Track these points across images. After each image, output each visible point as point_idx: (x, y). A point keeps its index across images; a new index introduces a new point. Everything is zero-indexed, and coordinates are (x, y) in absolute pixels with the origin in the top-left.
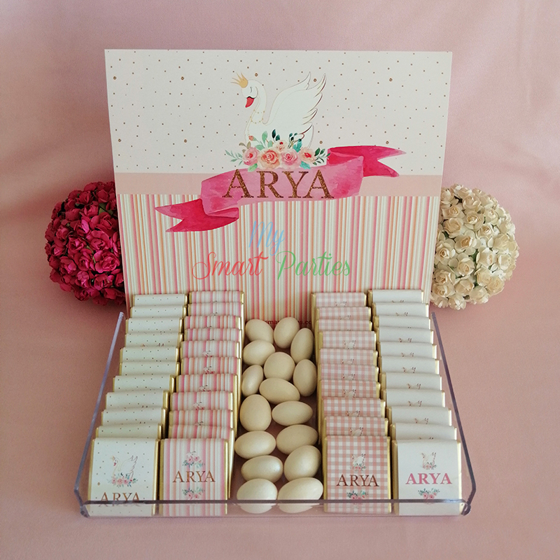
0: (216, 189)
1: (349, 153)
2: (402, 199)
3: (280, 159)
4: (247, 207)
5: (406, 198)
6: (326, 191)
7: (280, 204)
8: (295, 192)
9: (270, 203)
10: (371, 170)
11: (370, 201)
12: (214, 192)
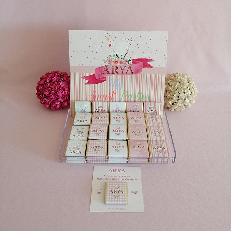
0: (99, 71)
1: (138, 61)
2: (154, 74)
3: (118, 62)
4: (108, 77)
5: (155, 74)
6: (132, 72)
7: (118, 76)
8: (123, 72)
9: (115, 75)
10: (145, 65)
11: (145, 75)
12: (99, 72)
